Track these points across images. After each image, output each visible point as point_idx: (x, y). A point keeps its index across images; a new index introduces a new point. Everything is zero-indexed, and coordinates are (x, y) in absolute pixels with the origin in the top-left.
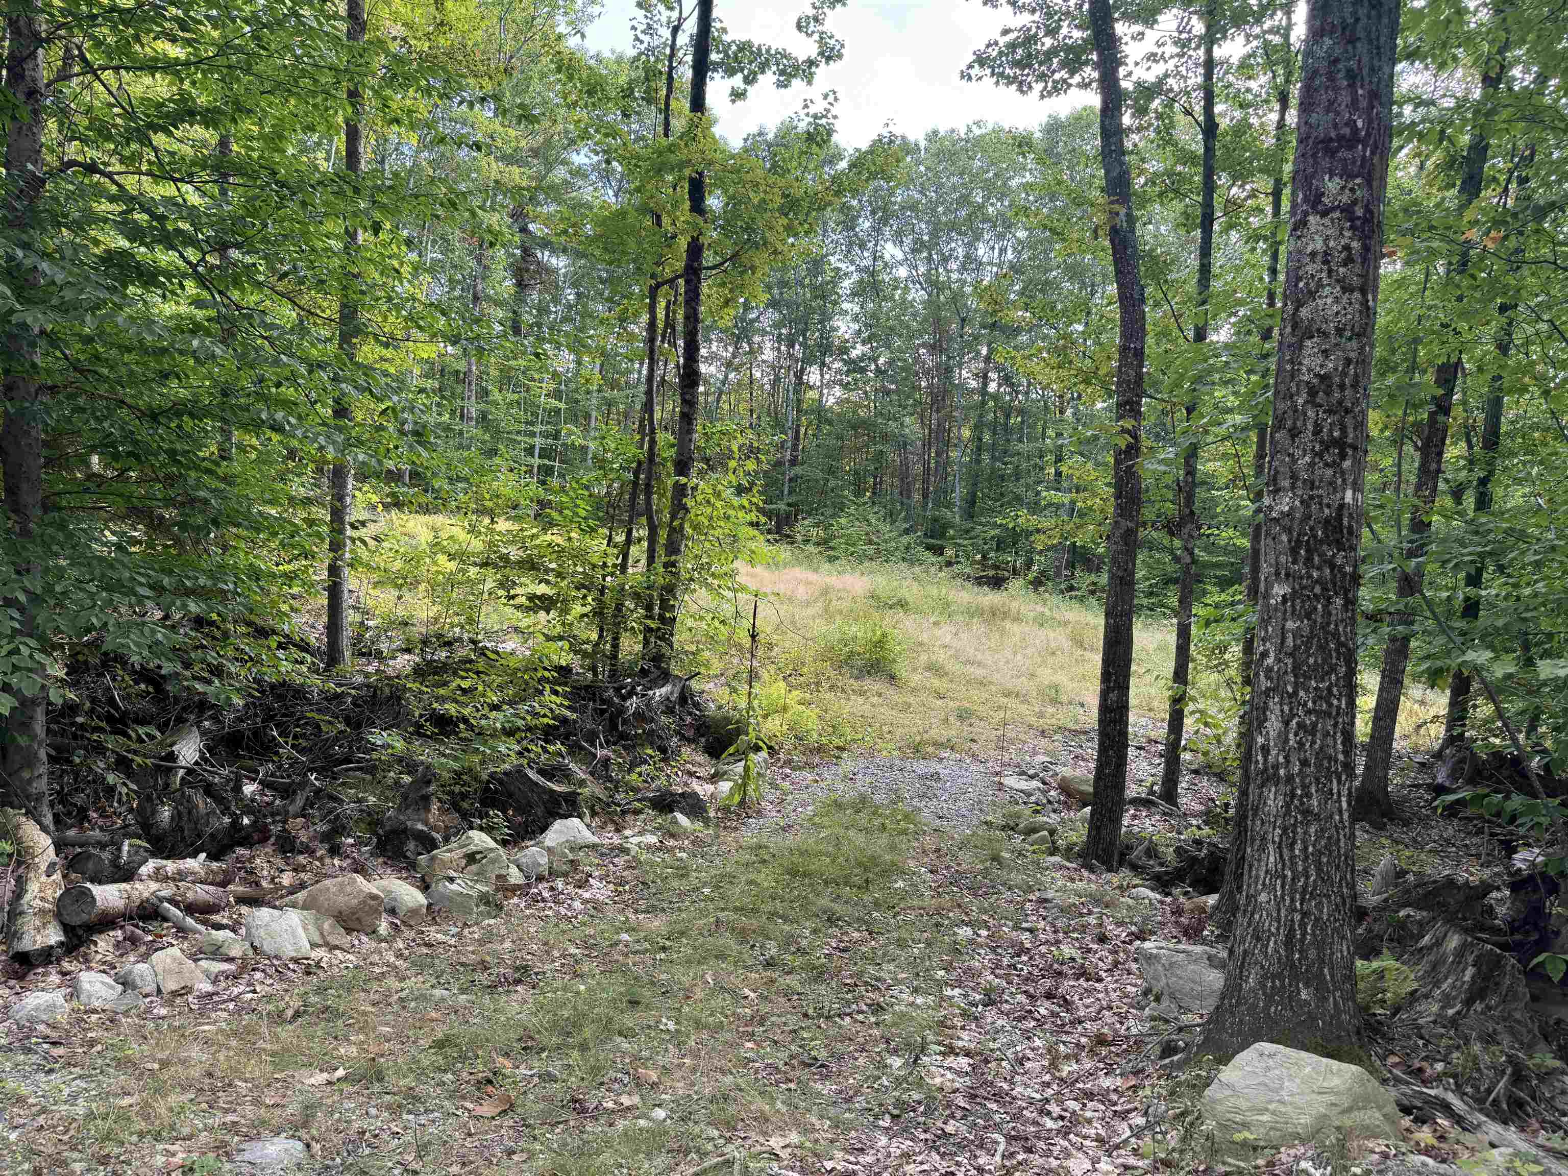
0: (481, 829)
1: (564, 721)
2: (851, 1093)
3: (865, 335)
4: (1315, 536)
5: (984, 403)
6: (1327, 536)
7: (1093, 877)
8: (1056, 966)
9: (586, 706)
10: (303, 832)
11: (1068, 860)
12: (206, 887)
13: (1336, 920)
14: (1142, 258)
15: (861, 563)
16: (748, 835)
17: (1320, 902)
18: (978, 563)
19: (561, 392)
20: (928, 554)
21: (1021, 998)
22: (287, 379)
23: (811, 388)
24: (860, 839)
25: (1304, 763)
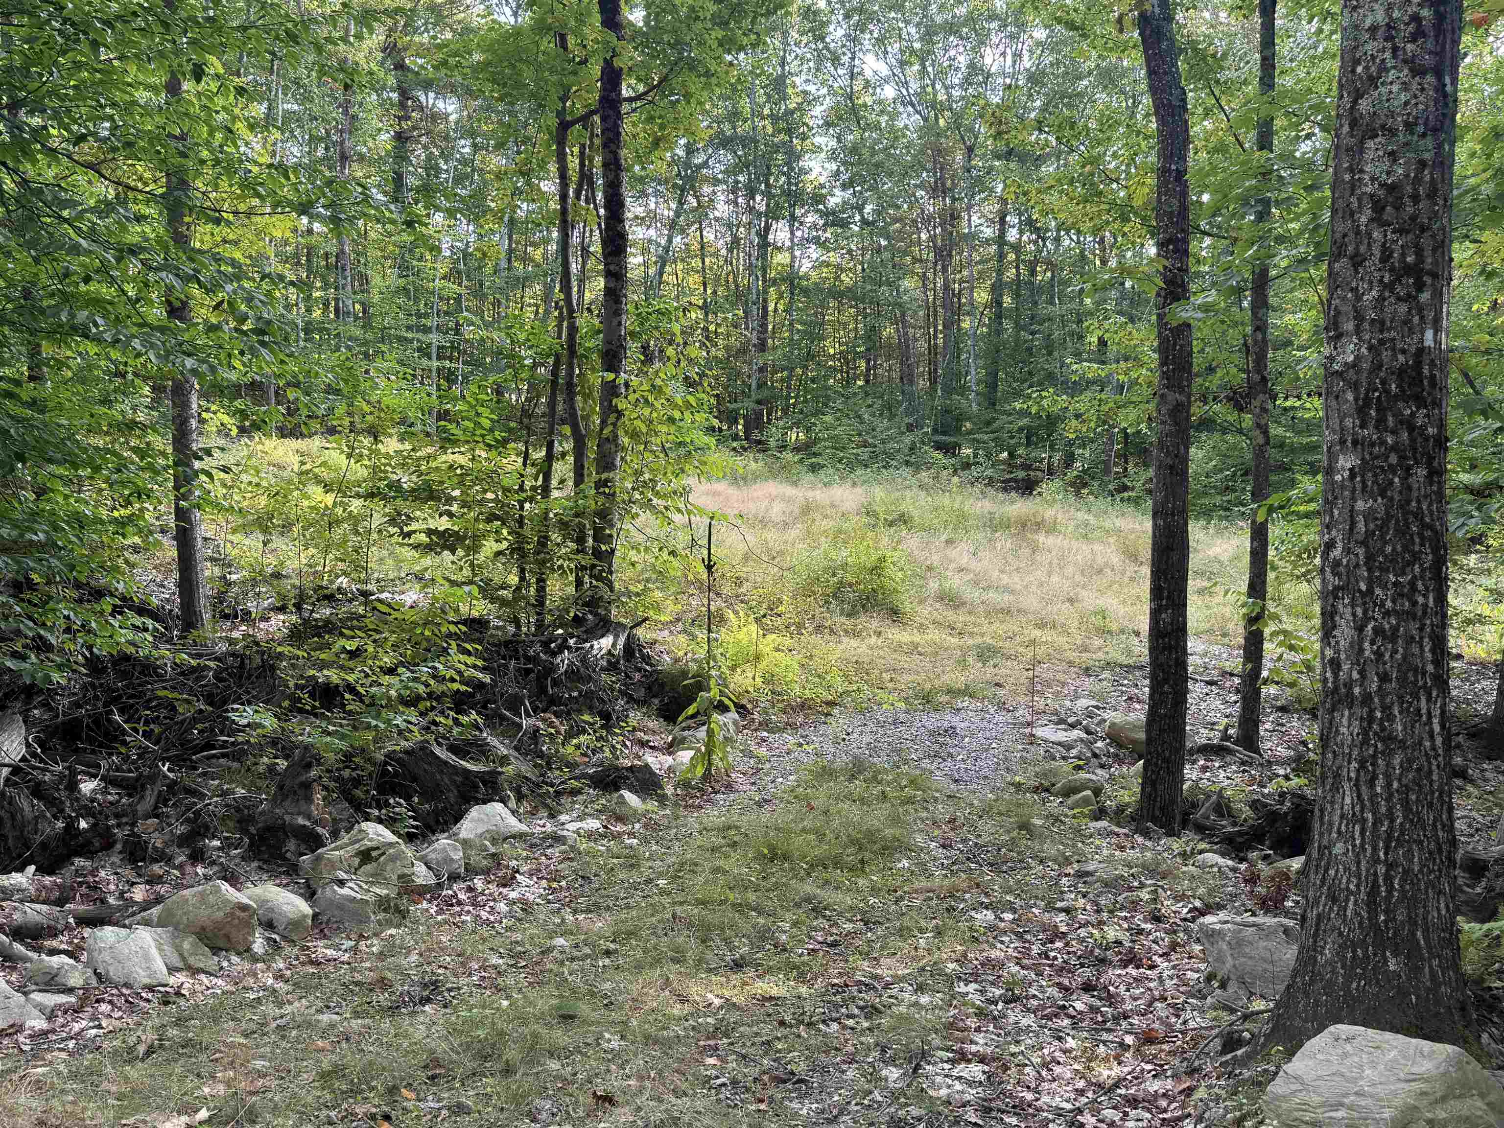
0: (380, 821)
1: (480, 686)
2: (835, 1112)
3: (844, 177)
4: (1387, 391)
5: (1001, 256)
6: (1403, 391)
7: (1149, 844)
8: (1097, 952)
9: (506, 666)
10: (156, 835)
11: (1118, 825)
12: (38, 907)
13: (1431, 871)
14: (1181, 51)
15: (852, 470)
16: (713, 815)
17: (1410, 850)
18: (1004, 462)
19: (459, 272)
20: (938, 455)
21: (1053, 991)
22: (97, 271)
23: (779, 249)
24: (853, 812)
25: (1384, 678)
